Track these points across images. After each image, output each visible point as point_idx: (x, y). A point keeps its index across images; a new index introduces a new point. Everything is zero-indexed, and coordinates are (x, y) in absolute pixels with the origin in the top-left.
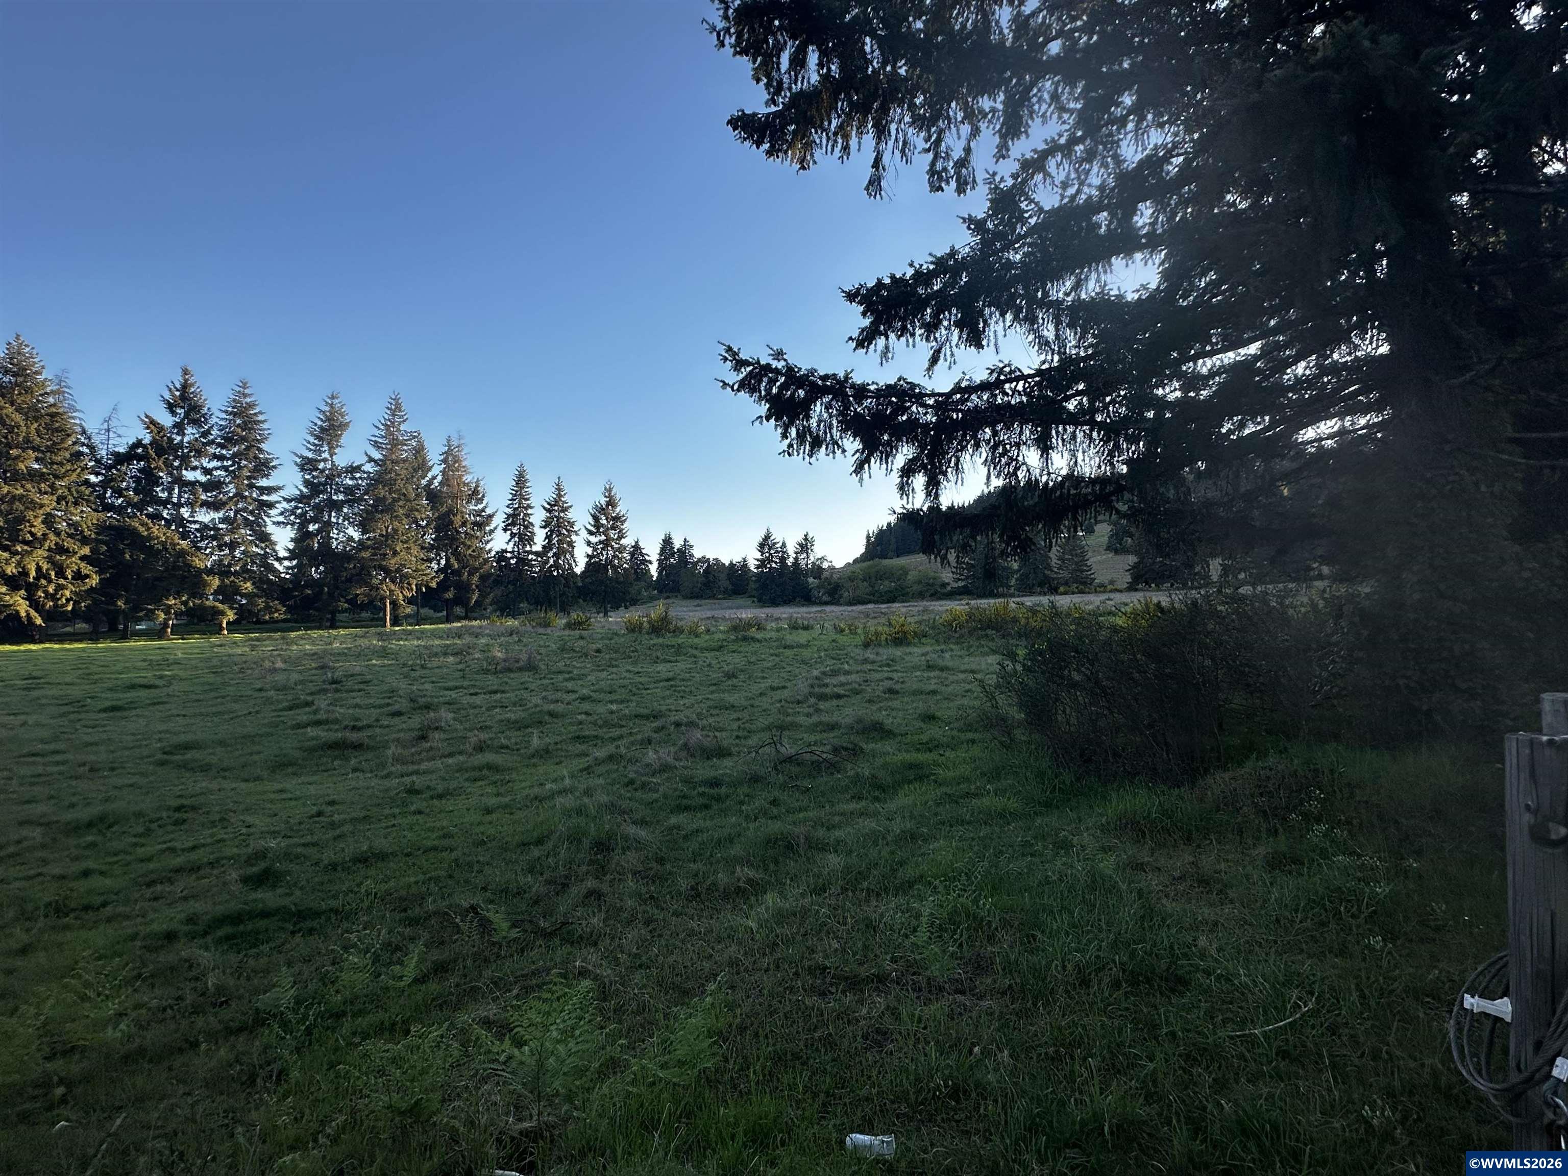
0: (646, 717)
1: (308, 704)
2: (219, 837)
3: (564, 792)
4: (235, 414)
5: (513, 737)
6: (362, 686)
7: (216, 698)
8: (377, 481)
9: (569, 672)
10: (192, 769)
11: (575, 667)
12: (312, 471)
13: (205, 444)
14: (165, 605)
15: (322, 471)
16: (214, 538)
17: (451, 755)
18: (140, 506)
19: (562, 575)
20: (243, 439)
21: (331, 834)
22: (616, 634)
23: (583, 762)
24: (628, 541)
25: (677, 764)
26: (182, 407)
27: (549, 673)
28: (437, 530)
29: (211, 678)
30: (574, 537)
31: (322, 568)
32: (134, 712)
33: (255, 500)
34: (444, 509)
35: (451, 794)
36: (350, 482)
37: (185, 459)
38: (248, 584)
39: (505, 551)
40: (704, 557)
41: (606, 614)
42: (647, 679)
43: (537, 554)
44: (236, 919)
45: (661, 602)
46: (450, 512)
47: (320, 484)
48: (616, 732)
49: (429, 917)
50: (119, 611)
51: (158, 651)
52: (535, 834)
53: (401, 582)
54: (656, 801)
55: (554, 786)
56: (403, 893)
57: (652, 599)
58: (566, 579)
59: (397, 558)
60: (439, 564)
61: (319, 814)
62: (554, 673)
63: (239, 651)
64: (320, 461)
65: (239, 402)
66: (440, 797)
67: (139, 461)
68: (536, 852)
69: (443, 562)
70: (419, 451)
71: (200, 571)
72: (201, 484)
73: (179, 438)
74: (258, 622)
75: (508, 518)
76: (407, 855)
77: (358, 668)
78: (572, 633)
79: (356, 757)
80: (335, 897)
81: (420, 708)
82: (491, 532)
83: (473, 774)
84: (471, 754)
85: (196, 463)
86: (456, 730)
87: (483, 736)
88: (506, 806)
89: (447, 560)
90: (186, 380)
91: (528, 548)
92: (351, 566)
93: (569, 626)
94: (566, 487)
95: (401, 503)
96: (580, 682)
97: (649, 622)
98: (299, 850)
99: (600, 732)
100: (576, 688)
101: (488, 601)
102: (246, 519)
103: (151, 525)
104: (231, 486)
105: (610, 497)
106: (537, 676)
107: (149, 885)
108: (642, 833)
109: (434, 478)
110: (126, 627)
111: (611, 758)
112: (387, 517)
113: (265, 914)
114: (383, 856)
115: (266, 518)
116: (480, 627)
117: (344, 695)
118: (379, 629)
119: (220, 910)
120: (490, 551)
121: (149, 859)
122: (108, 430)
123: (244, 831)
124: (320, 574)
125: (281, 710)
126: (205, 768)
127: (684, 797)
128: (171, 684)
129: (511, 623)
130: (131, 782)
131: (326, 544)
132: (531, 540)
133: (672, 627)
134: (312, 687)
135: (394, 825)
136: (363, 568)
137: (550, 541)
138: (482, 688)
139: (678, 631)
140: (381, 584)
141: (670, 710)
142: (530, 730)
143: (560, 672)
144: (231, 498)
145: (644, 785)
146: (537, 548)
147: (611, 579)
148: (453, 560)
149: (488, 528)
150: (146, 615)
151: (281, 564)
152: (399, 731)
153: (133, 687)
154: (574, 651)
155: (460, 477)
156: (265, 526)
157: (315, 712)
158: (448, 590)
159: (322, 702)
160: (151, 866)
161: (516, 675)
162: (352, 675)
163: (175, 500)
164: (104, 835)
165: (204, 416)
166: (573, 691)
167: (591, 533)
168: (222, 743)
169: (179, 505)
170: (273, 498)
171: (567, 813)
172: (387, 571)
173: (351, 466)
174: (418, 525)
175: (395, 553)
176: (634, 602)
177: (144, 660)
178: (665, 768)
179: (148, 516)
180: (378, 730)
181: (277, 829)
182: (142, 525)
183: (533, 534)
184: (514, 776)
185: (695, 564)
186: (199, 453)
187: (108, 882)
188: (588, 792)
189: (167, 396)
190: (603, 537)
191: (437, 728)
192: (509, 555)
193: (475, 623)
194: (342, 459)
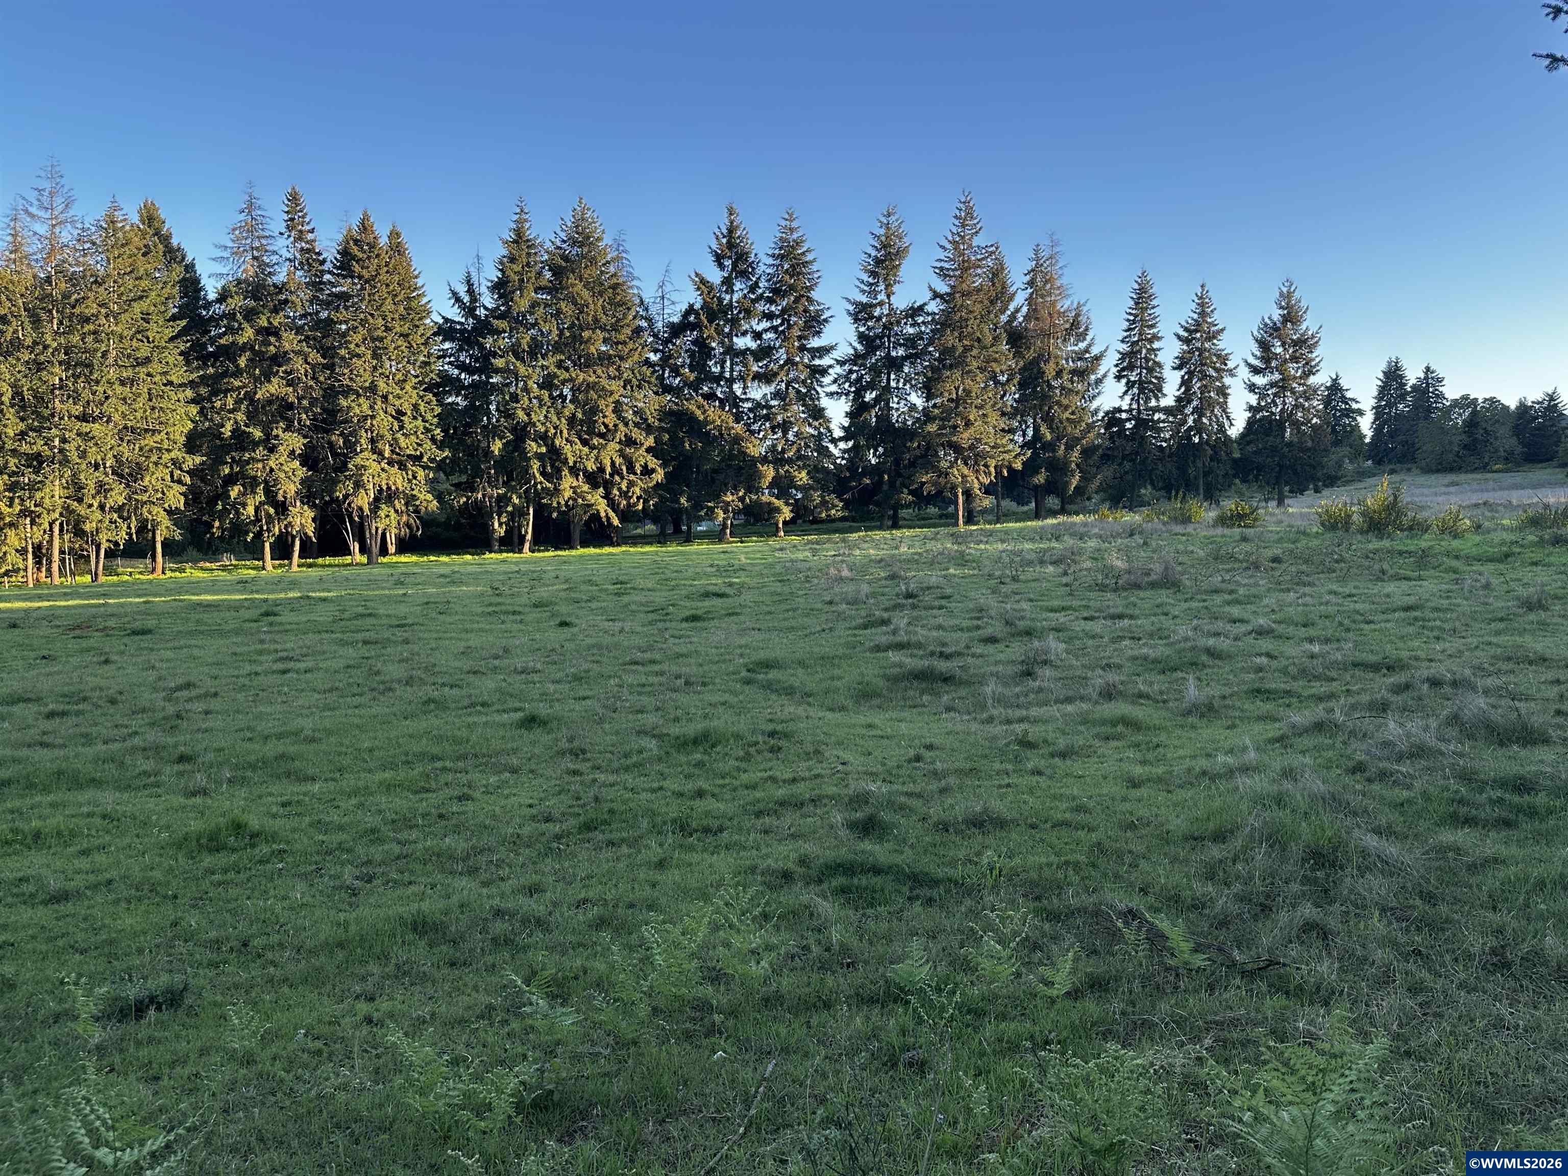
0: (1375, 668)
1: (884, 622)
2: (815, 772)
3: (1245, 769)
4: (782, 257)
5: (1156, 683)
6: (943, 602)
7: (788, 611)
8: (944, 323)
9: (1231, 592)
10: (777, 691)
11: (1238, 584)
12: (866, 320)
13: (754, 301)
14: (724, 502)
15: (879, 319)
16: (767, 418)
17: (1069, 700)
18: (695, 386)
19: (1207, 443)
20: (792, 288)
21: (934, 786)
22: (1304, 533)
23: (1273, 730)
24: (1321, 379)
25: (1443, 747)
26: (730, 258)
27: (1199, 592)
28: (1022, 385)
29: (778, 587)
30: (1227, 380)
31: (881, 450)
32: (712, 623)
33: (807, 366)
34: (1030, 355)
35: (1077, 753)
36: (911, 331)
37: (734, 322)
38: (804, 474)
39: (1119, 410)
40: (1465, 397)
41: (1280, 502)
42: (1367, 606)
43: (1167, 411)
44: (848, 869)
45: (1386, 480)
46: (1043, 357)
47: (877, 336)
48: (1320, 688)
49: (1071, 914)
50: (681, 510)
51: (722, 556)
52: (1211, 825)
53: (976, 463)
54: (1409, 801)
55: (1230, 760)
56: (1034, 875)
57: (1362, 475)
58: (1213, 448)
59: (971, 430)
60: (1024, 435)
61: (918, 758)
62: (1206, 592)
63: (800, 556)
64: (875, 306)
65: (786, 240)
66: (1063, 755)
67: (692, 330)
68: (1215, 852)
69: (1030, 432)
70: (997, 274)
71: (754, 461)
72: (753, 353)
73: (728, 297)
74: (816, 521)
75: (1122, 359)
76: (1033, 827)
77: (934, 579)
78: (1227, 531)
79: (947, 692)
80: (953, 863)
81: (1020, 634)
82: (1099, 381)
83: (1103, 729)
84: (1096, 703)
85: (745, 327)
86: (1071, 667)
87: (1113, 677)
88: (1159, 780)
89: (1036, 429)
90: (732, 223)
91: (1153, 403)
92: (915, 445)
93: (1222, 521)
94: (1216, 300)
95: (975, 352)
96: (1253, 608)
97: (1363, 514)
98: (903, 799)
99: (1296, 686)
100: (1245, 616)
101: (1094, 486)
102: (798, 392)
103: (707, 407)
104: (782, 351)
105: (1288, 307)
106: (1179, 596)
107: (759, 814)
108: (1392, 849)
109: (1017, 310)
110: (689, 528)
111: (1318, 727)
112: (957, 374)
113: (877, 870)
114: (1001, 824)
115: (819, 389)
116: (1085, 525)
117: (923, 613)
118: (955, 529)
119: (830, 855)
120: (1097, 411)
121: (754, 787)
122: (663, 298)
123: (840, 767)
124: (879, 457)
125: (855, 628)
126: (790, 691)
127: (1461, 802)
128: (741, 593)
129: (1130, 518)
130: (722, 700)
131: (884, 418)
132: (1158, 390)
133: (1405, 521)
134: (885, 602)
135: (1008, 785)
136: (928, 447)
137: (1188, 390)
138: (1100, 611)
139: (1417, 528)
140: (951, 467)
141: (1417, 659)
142: (1180, 674)
143: (1216, 591)
144: (782, 367)
145: (1383, 775)
146: (1168, 401)
147: (1290, 444)
148: (1044, 429)
149: (1093, 377)
150: (706, 514)
151: (836, 446)
152: (997, 663)
153: (707, 595)
154: (1237, 560)
155: (1053, 304)
156: (818, 399)
157: (894, 632)
158: (1037, 472)
159: (901, 620)
160: (758, 794)
161: (1148, 593)
162: (929, 588)
163: (727, 375)
164: (709, 754)
165: (750, 265)
166: (1242, 621)
167: (1256, 371)
168: (801, 663)
169: (731, 381)
170: (825, 361)
171: (1258, 800)
172: (956, 448)
173: (912, 308)
174: (997, 382)
175: (968, 424)
176: (1331, 481)
177: (712, 566)
178: (1418, 752)
179: (703, 395)
180: (970, 660)
181: (874, 770)
182: (699, 407)
183: (1161, 379)
184: (1163, 737)
185: (1447, 411)
186: (748, 313)
187: (721, 806)
188: (1288, 773)
189: (715, 246)
190: (1277, 376)
191: (1045, 662)
192: (1124, 416)
193: (1078, 519)
194: (901, 301)
